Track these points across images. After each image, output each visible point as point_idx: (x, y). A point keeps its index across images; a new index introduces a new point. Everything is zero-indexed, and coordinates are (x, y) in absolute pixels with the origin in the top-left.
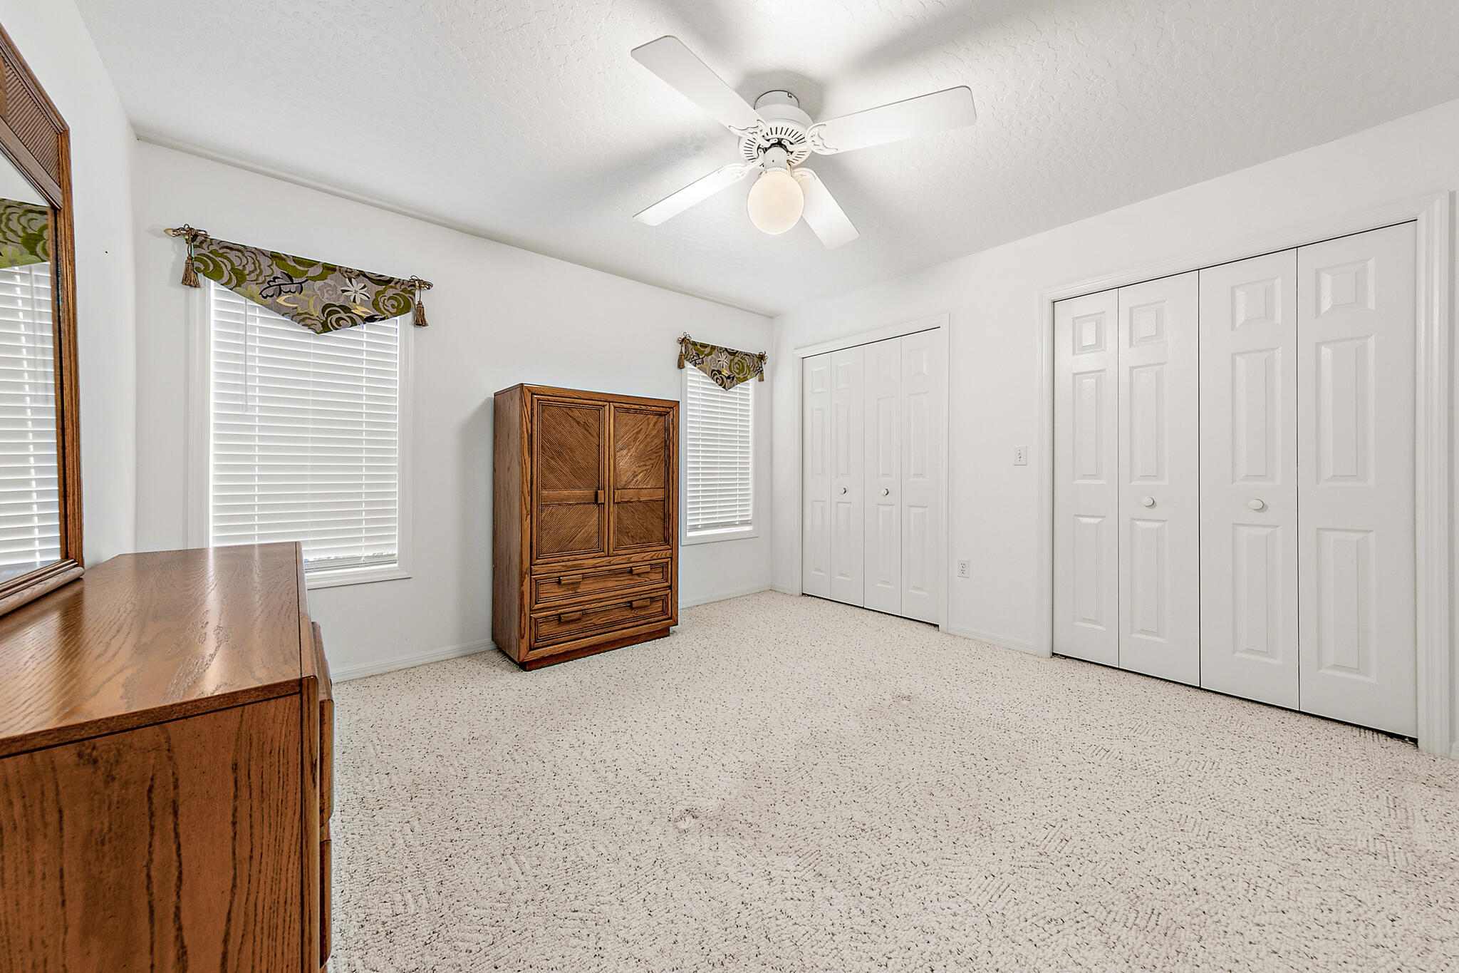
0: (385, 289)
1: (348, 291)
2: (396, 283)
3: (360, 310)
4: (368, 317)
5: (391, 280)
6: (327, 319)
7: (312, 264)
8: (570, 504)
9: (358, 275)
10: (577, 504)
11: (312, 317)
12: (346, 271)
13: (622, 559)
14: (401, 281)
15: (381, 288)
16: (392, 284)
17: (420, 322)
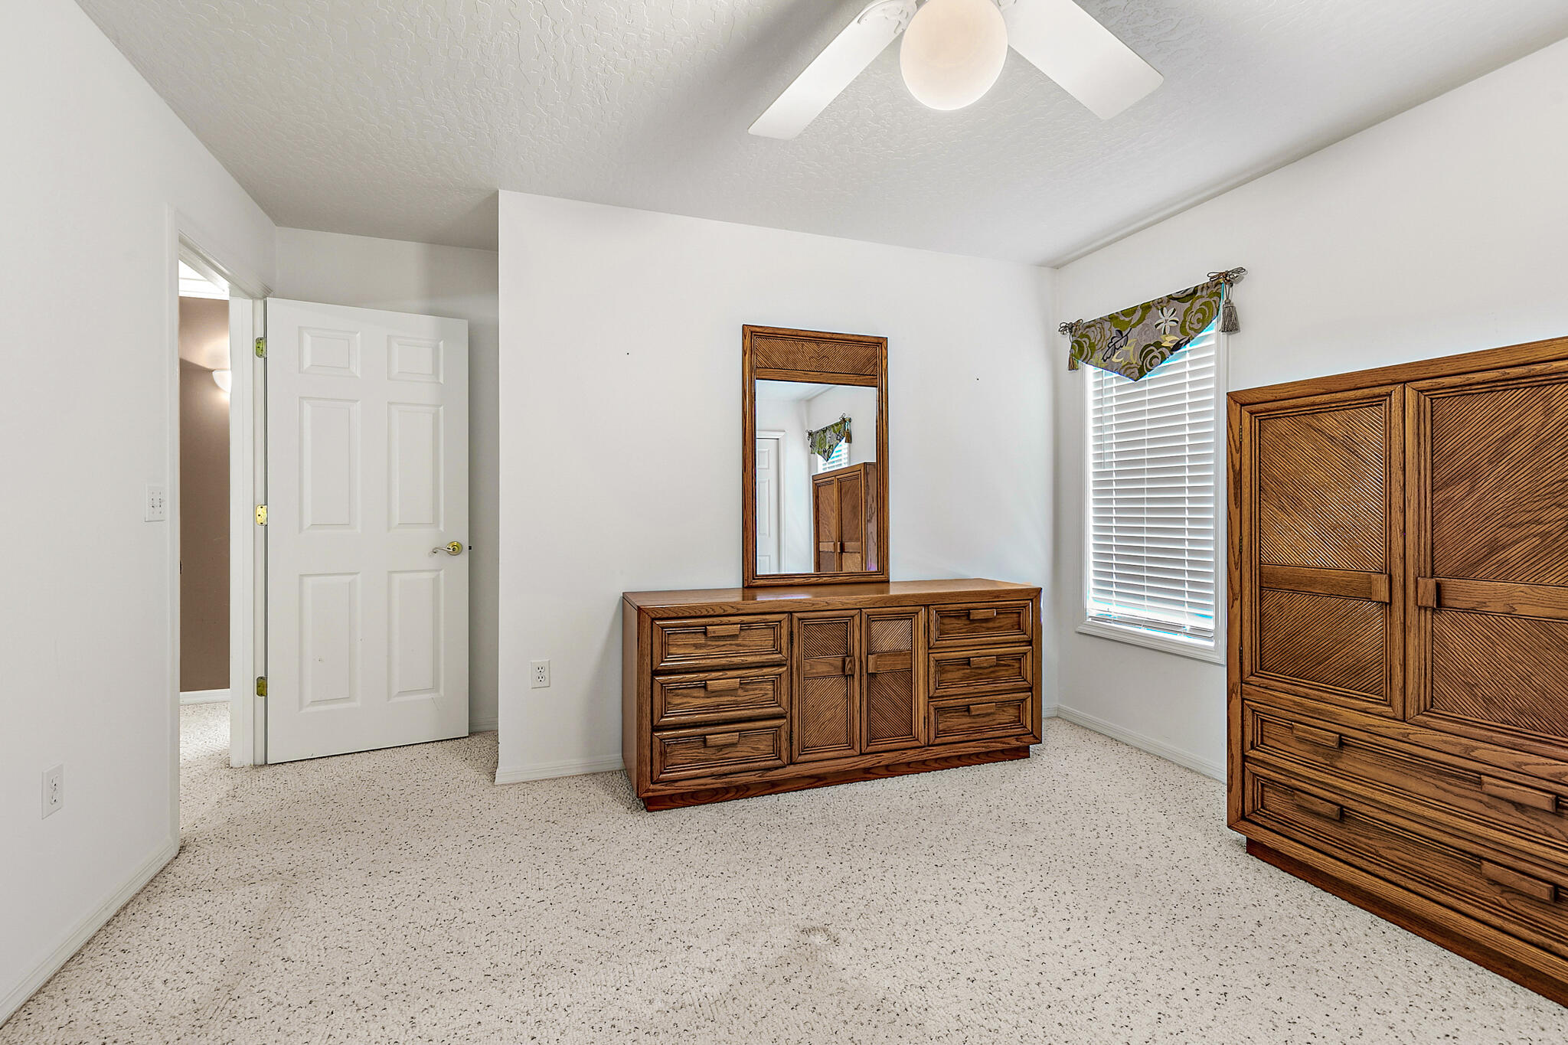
0: (1192, 304)
1: (1160, 324)
2: (1202, 291)
3: (1169, 341)
4: (1174, 346)
5: (1195, 291)
6: (1143, 363)
7: (1133, 310)
8: (1317, 594)
9: (1168, 301)
10: (1330, 595)
11: (1132, 366)
12: (1158, 303)
13: (1446, 742)
14: (1205, 285)
15: (1188, 305)
16: (1199, 294)
17: (1231, 326)
